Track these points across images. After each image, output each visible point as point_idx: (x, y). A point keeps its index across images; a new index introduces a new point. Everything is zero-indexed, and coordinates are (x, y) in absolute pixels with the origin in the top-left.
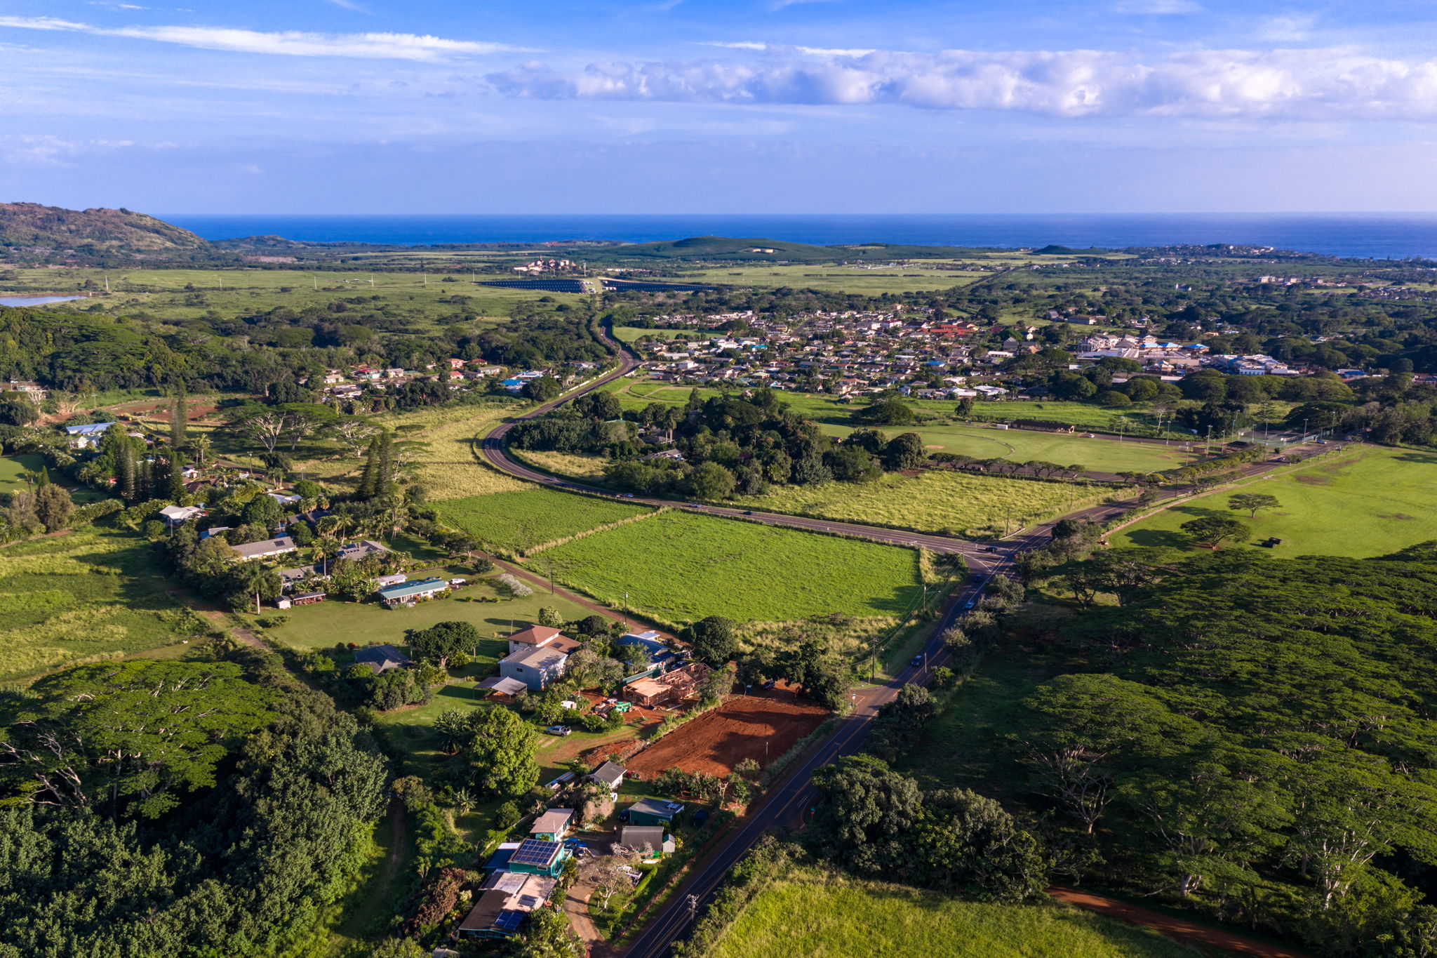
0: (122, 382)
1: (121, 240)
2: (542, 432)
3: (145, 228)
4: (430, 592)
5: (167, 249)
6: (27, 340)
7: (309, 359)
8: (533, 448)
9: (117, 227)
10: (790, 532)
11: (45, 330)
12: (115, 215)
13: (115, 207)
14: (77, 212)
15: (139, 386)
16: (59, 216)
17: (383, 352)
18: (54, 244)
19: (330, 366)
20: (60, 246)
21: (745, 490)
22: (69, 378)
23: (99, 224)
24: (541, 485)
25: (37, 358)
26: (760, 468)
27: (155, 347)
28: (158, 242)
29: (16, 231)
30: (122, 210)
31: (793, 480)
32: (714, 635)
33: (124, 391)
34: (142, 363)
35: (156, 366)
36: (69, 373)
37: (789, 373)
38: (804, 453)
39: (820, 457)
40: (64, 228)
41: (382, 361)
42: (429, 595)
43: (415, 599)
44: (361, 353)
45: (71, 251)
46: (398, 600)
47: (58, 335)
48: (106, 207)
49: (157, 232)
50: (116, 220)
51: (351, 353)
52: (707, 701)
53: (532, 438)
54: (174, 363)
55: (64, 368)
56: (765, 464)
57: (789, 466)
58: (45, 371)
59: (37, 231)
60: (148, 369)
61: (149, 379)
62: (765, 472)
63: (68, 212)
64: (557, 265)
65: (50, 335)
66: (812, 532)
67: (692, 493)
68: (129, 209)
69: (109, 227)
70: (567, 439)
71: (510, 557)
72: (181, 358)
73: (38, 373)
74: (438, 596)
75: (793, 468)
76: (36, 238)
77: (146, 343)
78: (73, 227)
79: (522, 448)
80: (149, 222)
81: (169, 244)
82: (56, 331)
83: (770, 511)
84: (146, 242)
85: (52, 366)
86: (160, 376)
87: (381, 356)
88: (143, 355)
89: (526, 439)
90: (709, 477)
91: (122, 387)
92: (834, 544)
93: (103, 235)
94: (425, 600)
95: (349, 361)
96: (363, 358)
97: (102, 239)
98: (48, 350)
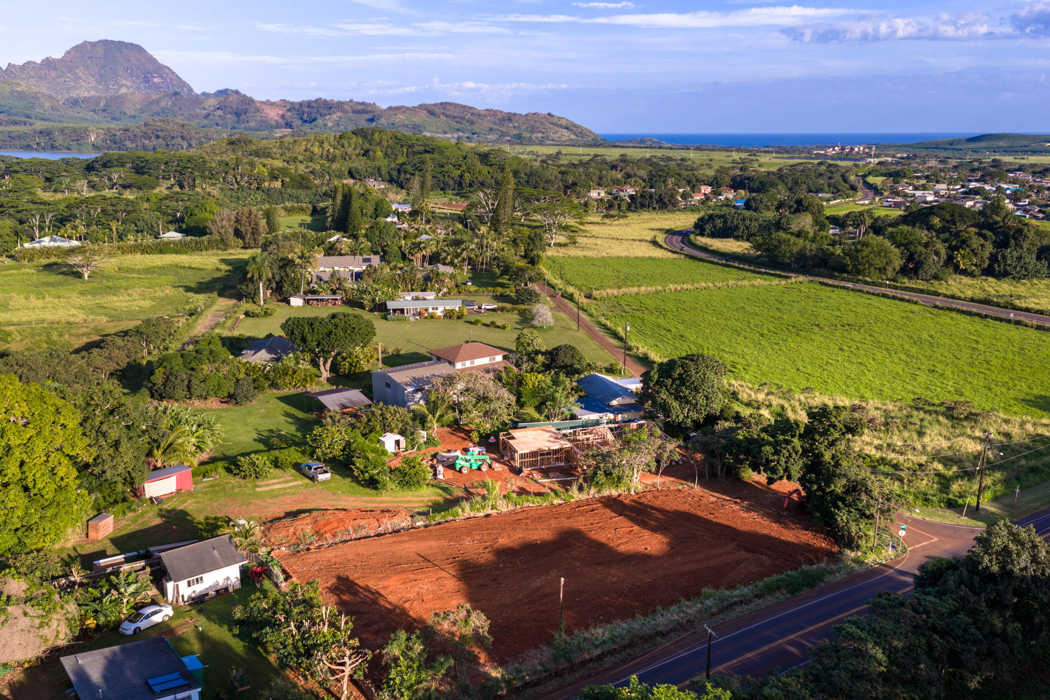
0: (442, 185)
1: (543, 133)
2: (725, 222)
3: (561, 126)
4: (441, 309)
5: (571, 140)
6: (390, 152)
7: (583, 177)
8: (713, 235)
9: (542, 124)
10: (954, 314)
11: (402, 146)
12: (544, 117)
13: (545, 112)
14: (521, 115)
15: (453, 190)
16: (510, 117)
17: (645, 177)
18: (500, 133)
19: (599, 185)
20: (503, 135)
21: (916, 274)
22: (407, 179)
23: (532, 122)
24: (686, 255)
25: (393, 165)
26: (943, 252)
27: (470, 161)
28: (566, 134)
29: (481, 125)
30: (549, 114)
31: (989, 272)
32: (682, 380)
33: (441, 192)
34: (459, 172)
35: (466, 175)
36: (408, 176)
37: (1039, 206)
38: (1012, 242)
39: (1035, 249)
40: (511, 125)
41: (643, 184)
42: (439, 313)
43: (420, 314)
44: (628, 176)
45: (509, 138)
46: (402, 311)
47: (410, 150)
48: (539, 112)
49: (567, 128)
50: (544, 120)
51: (619, 176)
52: (601, 477)
53: (714, 226)
54: (480, 173)
55: (406, 172)
56: (952, 248)
57: (987, 254)
58: (395, 174)
59: (493, 125)
60: (461, 176)
61: (460, 184)
62: (950, 259)
63: (515, 114)
64: (852, 149)
65: (405, 150)
66: (986, 316)
67: (843, 269)
68: (553, 113)
69: (538, 125)
70: (747, 228)
71: (572, 295)
72: (485, 169)
73: (390, 176)
74: (449, 315)
75: (993, 258)
76: (491, 130)
77: (465, 158)
78: (516, 125)
79: (702, 235)
80: (564, 123)
81: (573, 137)
82: (409, 146)
83: (938, 294)
84: (559, 135)
85: (399, 171)
86: (468, 182)
87: (644, 180)
88: (460, 166)
89: (708, 228)
90: (866, 252)
91: (442, 189)
92: (1014, 332)
93: (533, 130)
94: (432, 317)
95: (616, 182)
96: (628, 180)
97: (532, 132)
98: (401, 160)
